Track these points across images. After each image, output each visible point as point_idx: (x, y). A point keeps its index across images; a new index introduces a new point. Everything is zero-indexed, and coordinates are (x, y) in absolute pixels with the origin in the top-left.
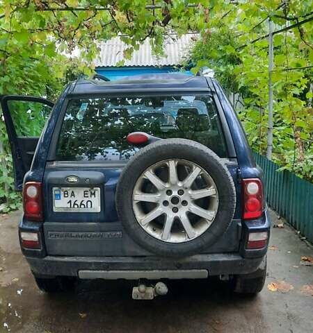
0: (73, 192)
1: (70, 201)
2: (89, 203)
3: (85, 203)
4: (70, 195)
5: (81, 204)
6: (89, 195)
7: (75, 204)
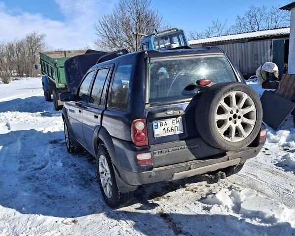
0: (165, 122)
1: (164, 129)
2: (176, 128)
3: (173, 128)
4: (164, 124)
5: (171, 129)
6: (175, 123)
7: (167, 130)
